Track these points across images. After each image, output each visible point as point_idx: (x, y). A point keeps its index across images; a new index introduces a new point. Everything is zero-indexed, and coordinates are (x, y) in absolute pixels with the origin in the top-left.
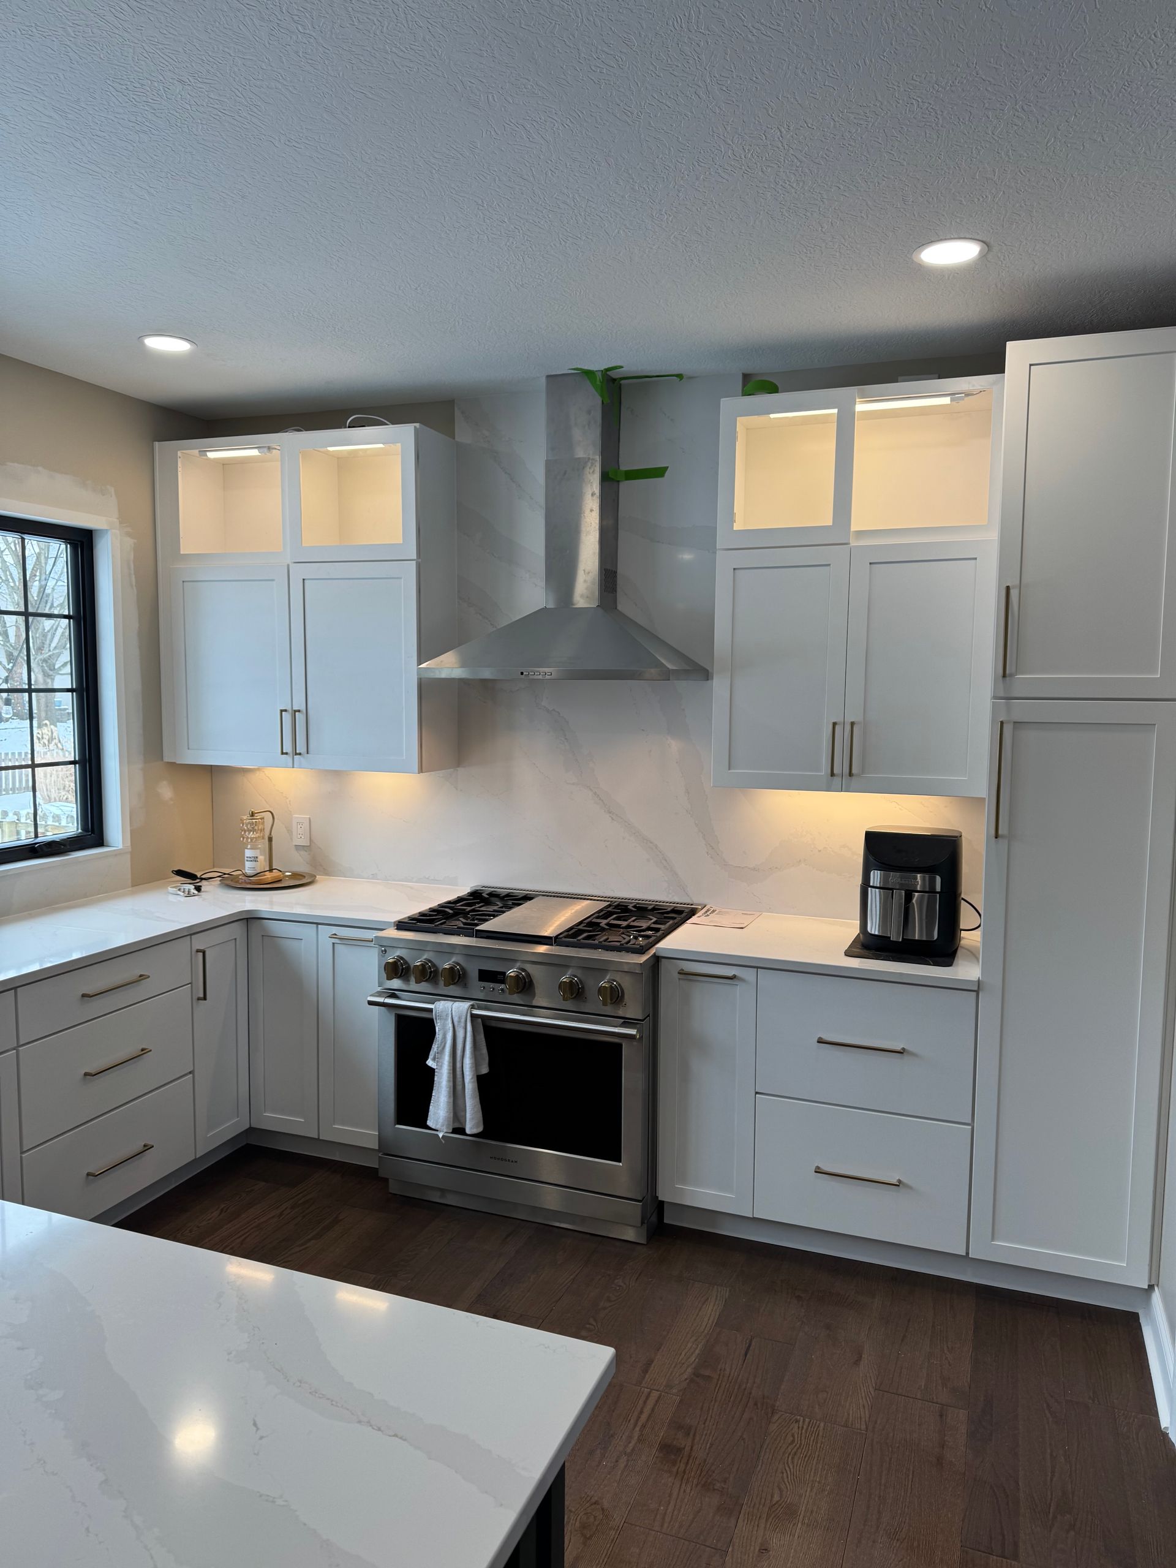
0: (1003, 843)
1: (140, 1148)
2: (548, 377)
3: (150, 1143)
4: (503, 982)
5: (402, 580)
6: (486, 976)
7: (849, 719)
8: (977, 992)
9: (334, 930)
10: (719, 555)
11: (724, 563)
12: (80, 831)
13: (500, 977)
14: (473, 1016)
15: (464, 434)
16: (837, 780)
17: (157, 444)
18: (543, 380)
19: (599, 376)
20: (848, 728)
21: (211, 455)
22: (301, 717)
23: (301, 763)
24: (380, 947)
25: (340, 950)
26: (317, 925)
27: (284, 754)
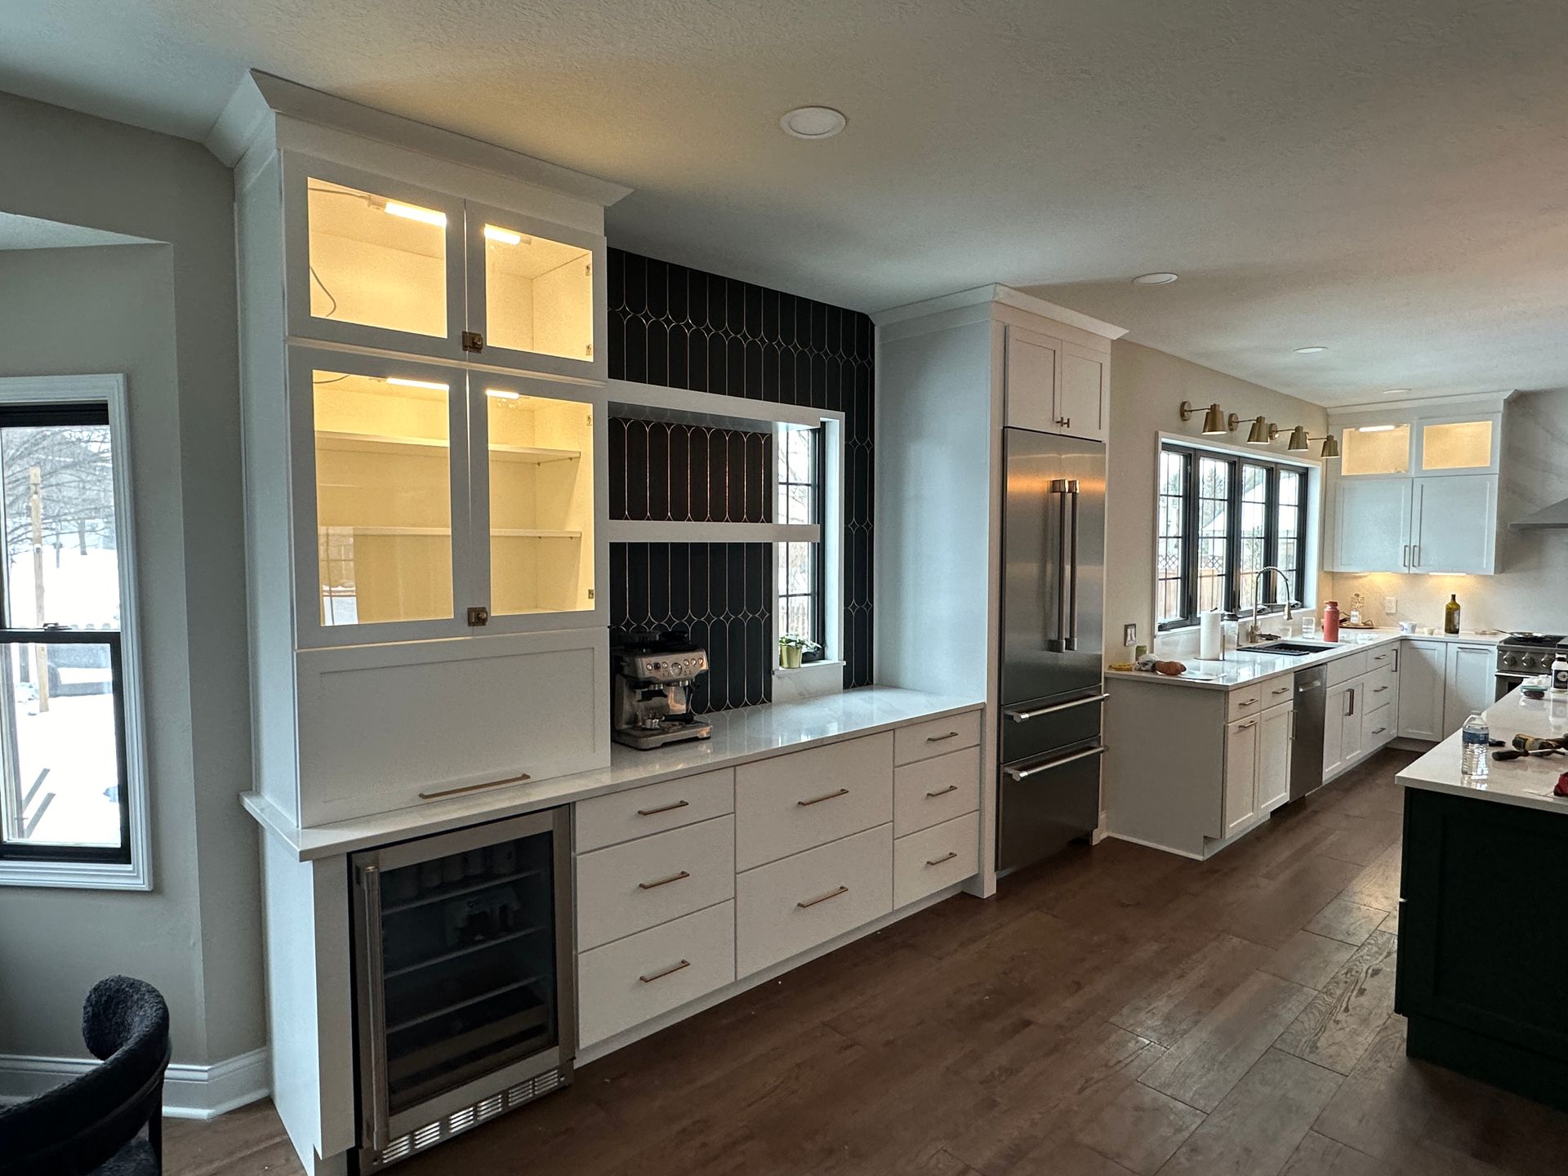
1: (1380, 729)
9: (1459, 645)
12: (1296, 599)
21: (1363, 430)
22: (1417, 549)
23: (1413, 570)
24: (1499, 650)
25: (1463, 655)
26: (1447, 643)
27: (1405, 566)
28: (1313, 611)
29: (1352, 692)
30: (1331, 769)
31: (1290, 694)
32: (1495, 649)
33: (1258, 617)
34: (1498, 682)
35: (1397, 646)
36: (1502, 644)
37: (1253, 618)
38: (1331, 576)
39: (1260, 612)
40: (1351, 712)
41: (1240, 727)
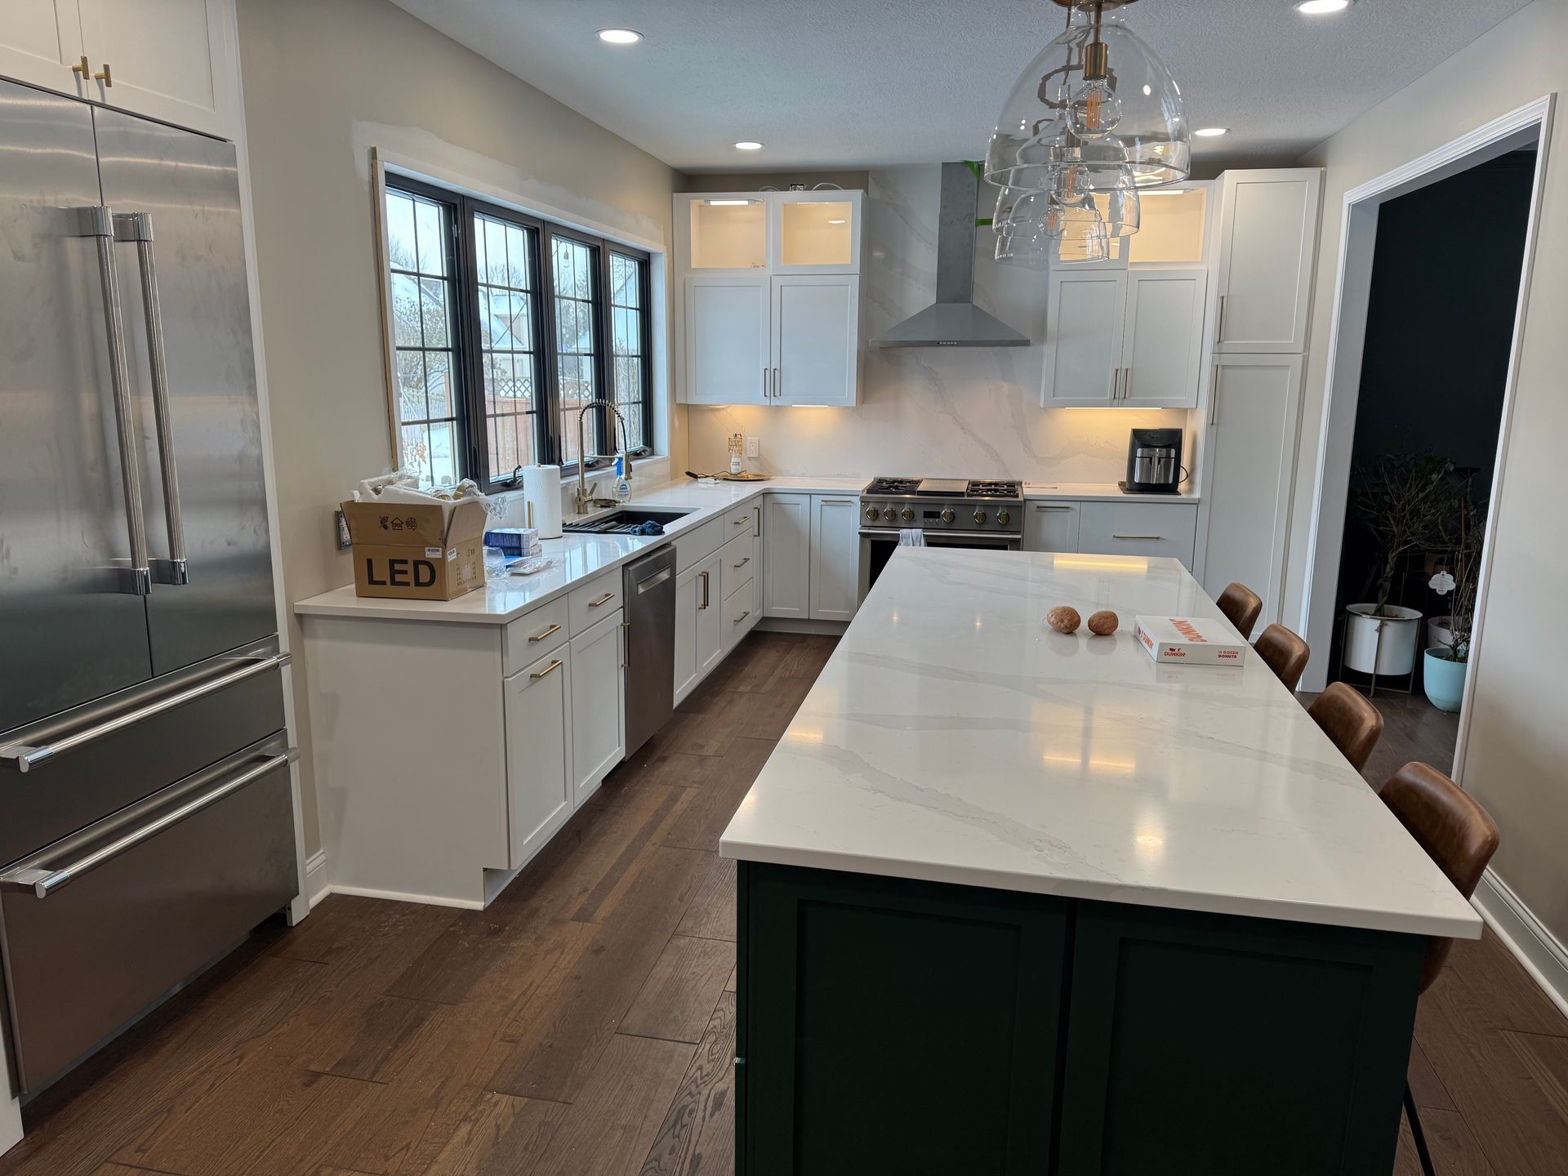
0: (1214, 427)
1: (743, 615)
2: (943, 163)
3: (747, 611)
4: (939, 517)
5: (849, 287)
6: (928, 515)
7: (1124, 367)
8: (1198, 504)
9: (823, 498)
10: (1051, 274)
11: (1054, 279)
12: (641, 445)
13: (937, 515)
14: (924, 535)
15: (875, 193)
16: (1116, 401)
17: (675, 194)
18: (941, 165)
19: (976, 166)
20: (1123, 372)
21: (713, 203)
22: (777, 373)
23: (775, 402)
24: (862, 502)
25: (826, 508)
26: (811, 495)
27: (765, 396)
28: (664, 460)
29: (706, 577)
30: (683, 688)
31: (618, 601)
32: (857, 500)
33: (587, 475)
34: (862, 543)
35: (758, 502)
36: (865, 494)
37: (577, 478)
38: (688, 411)
39: (590, 466)
40: (706, 604)
41: (532, 676)
